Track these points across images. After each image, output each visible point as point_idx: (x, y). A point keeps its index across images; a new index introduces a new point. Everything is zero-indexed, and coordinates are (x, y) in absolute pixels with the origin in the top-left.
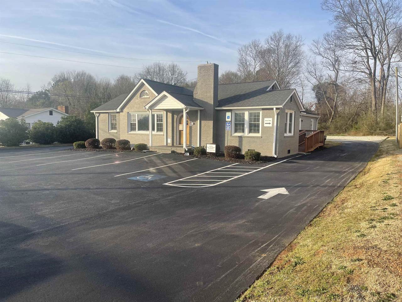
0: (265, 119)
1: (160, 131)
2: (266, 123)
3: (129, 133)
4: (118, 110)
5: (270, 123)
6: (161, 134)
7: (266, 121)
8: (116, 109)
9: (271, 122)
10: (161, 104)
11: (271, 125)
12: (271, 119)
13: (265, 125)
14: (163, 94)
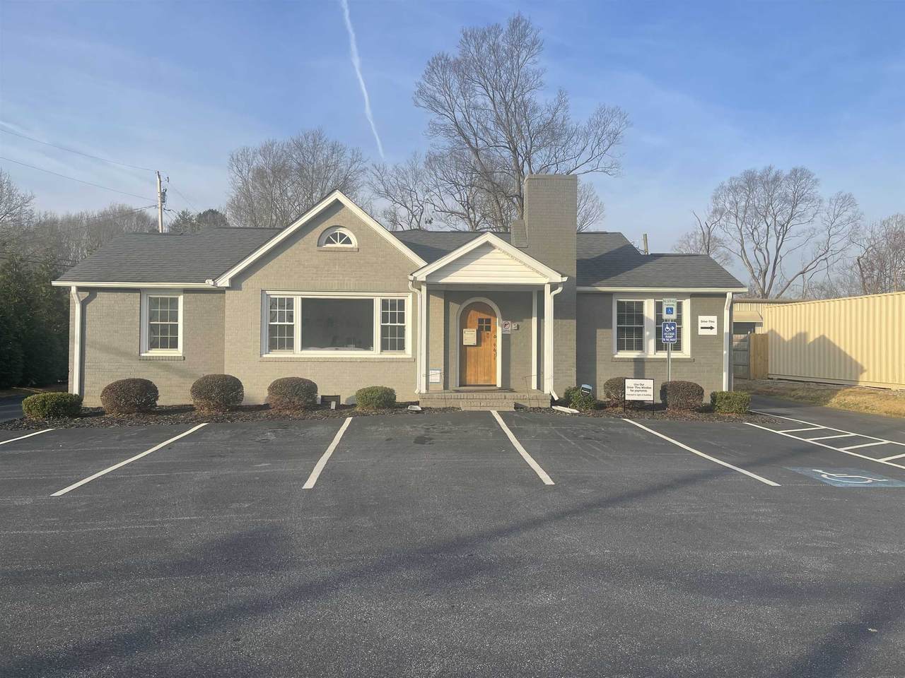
0: (701, 318)
1: (393, 348)
2: (702, 328)
3: (265, 356)
4: (224, 282)
5: (712, 328)
6: (395, 356)
7: (702, 322)
8: (215, 277)
9: (715, 325)
10: (465, 268)
11: (714, 332)
12: (714, 318)
13: (701, 332)
14: (484, 241)
